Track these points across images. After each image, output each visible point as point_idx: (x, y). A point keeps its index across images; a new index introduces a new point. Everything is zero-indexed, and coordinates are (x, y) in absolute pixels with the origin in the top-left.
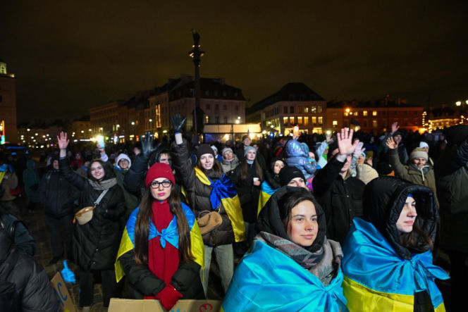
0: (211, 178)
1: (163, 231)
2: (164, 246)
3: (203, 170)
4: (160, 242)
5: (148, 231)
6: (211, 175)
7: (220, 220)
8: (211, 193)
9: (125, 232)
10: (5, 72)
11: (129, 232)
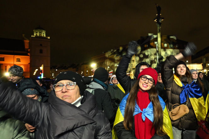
0: (183, 82)
1: (144, 110)
2: (144, 120)
3: (178, 76)
4: (141, 117)
5: (134, 109)
6: (184, 80)
7: (188, 111)
8: (181, 93)
9: (119, 110)
10: (45, 36)
11: (121, 110)
